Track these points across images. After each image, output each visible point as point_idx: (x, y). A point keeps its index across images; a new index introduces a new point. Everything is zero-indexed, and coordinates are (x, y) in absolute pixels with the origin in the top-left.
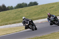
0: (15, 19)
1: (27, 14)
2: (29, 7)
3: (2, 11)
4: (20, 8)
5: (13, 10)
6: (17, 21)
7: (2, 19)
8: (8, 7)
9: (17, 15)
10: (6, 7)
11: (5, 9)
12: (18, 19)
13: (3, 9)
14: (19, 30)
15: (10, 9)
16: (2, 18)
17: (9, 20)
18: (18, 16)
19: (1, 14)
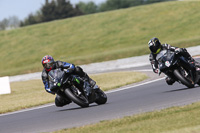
0: (103, 46)
1: (144, 29)
2: (148, 6)
3: (57, 18)
4: (119, 8)
5: (96, 15)
6: (107, 52)
7: (55, 44)
8: (77, 6)
9: (109, 33)
10: (71, 5)
11: (66, 12)
12: (112, 45)
13: (60, 11)
14: (114, 85)
15: (83, 11)
16: (58, 41)
17: (81, 50)
18: (111, 37)
19: (54, 28)
